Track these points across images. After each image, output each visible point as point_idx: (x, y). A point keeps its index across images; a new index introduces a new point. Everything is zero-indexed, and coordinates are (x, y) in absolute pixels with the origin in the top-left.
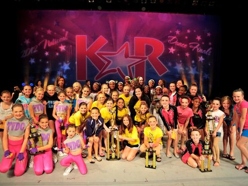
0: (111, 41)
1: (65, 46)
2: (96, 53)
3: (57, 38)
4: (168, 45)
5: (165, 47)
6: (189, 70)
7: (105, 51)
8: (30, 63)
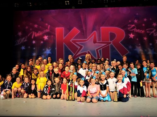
0: (82, 31)
1: (47, 36)
2: (71, 41)
3: (41, 30)
4: (128, 32)
5: (126, 34)
6: (148, 51)
7: (78, 39)
8: (22, 49)
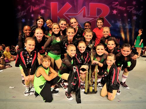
0: (74, 6)
1: (44, 10)
2: (64, 15)
5: (110, 10)
7: (70, 13)
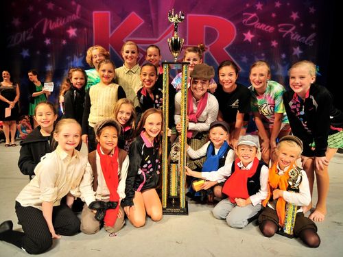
0: (149, 21)
1: (75, 30)
4: (242, 28)
